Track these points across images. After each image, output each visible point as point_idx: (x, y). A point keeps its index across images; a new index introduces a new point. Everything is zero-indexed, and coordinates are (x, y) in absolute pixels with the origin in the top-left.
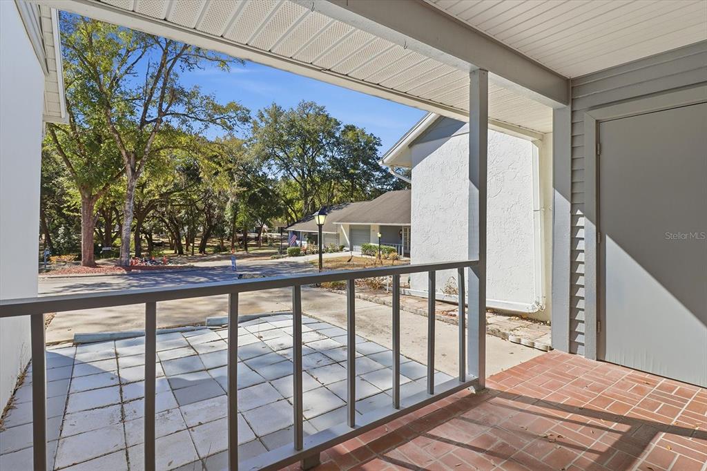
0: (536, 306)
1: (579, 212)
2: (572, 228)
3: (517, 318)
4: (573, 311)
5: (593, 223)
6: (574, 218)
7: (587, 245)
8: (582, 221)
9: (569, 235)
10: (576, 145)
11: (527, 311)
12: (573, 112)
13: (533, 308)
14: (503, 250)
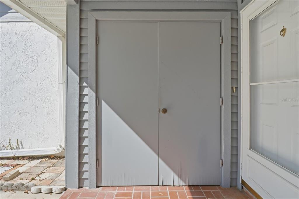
0: (60, 149)
1: (85, 84)
2: (80, 95)
3: (47, 159)
4: (81, 156)
5: (94, 92)
6: (81, 88)
7: (89, 108)
8: (86, 91)
9: (78, 101)
10: (83, 35)
11: (54, 153)
12: (81, 10)
13: (58, 150)
14: (36, 112)
